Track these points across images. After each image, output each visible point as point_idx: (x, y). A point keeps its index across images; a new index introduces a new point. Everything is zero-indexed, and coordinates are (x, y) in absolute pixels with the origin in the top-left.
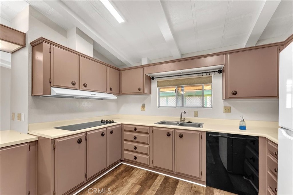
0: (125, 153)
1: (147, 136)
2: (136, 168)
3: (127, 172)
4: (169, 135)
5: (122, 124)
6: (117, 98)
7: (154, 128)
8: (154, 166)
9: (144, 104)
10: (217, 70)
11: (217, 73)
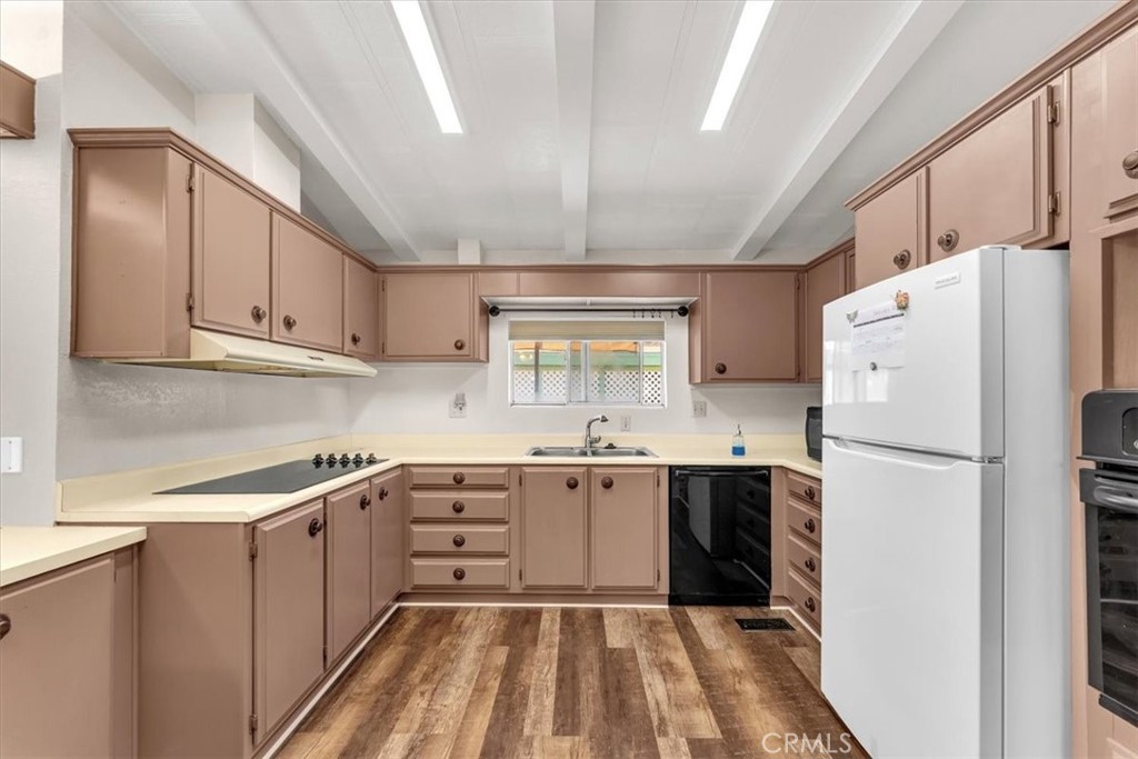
0: (419, 566)
1: (502, 495)
2: (459, 608)
3: (438, 625)
4: (572, 485)
5: (402, 466)
6: (376, 371)
7: (527, 470)
8: (528, 587)
9: (464, 395)
10: (677, 307)
11: (676, 313)
